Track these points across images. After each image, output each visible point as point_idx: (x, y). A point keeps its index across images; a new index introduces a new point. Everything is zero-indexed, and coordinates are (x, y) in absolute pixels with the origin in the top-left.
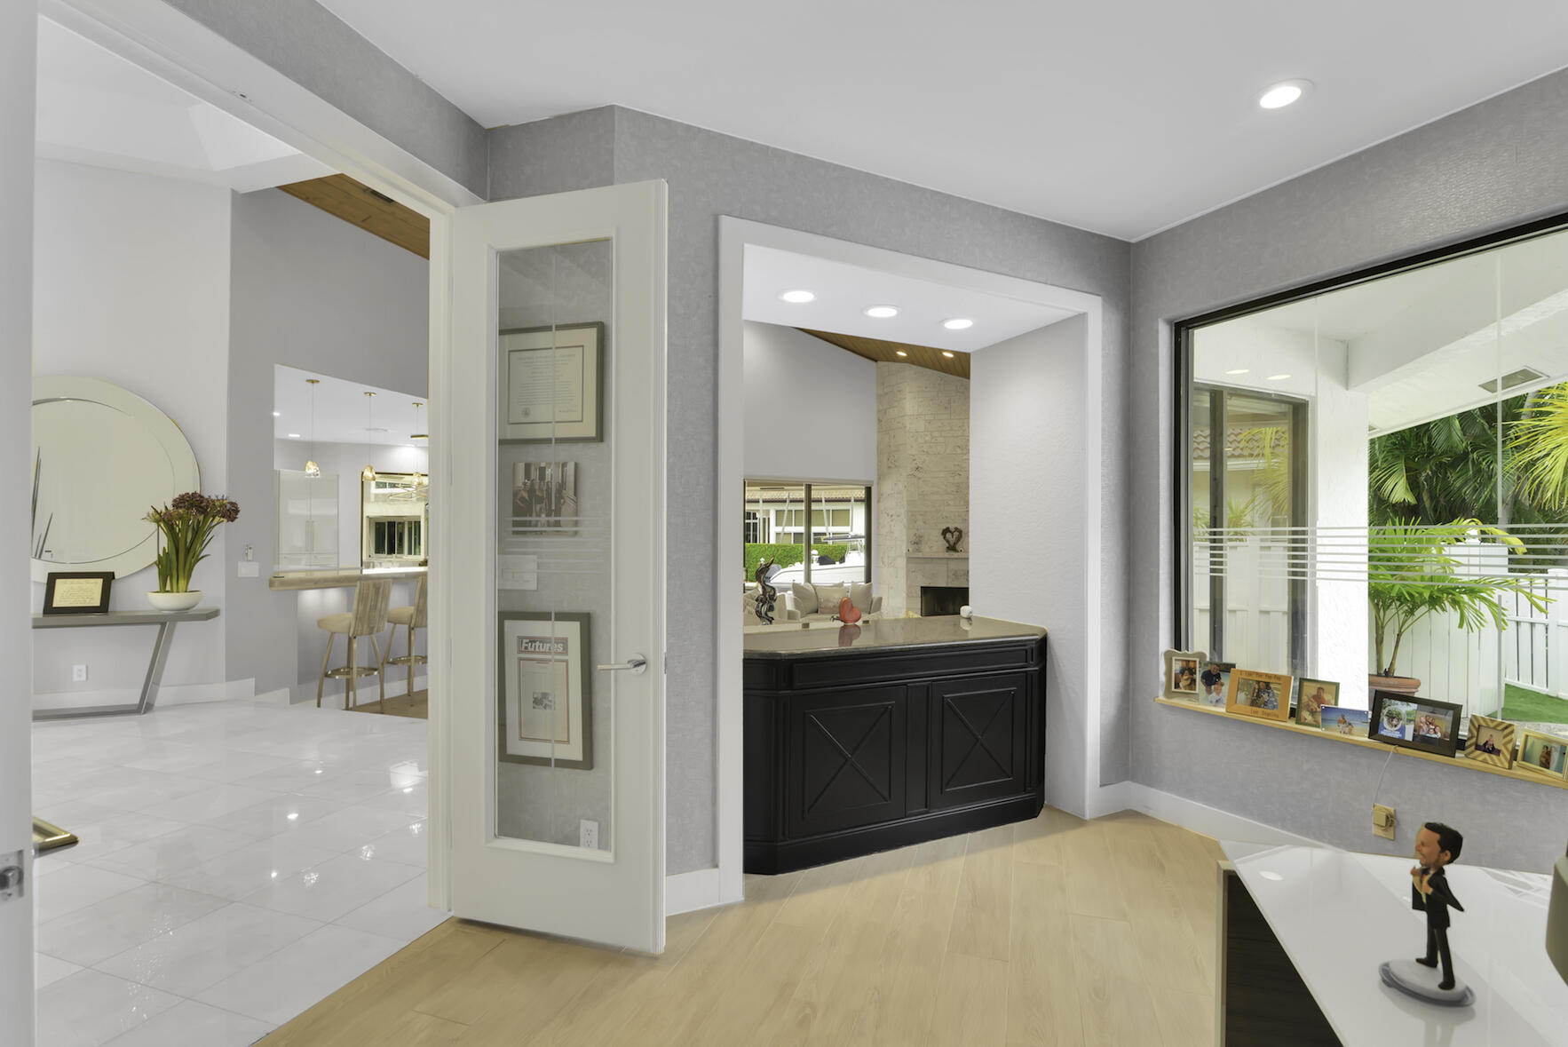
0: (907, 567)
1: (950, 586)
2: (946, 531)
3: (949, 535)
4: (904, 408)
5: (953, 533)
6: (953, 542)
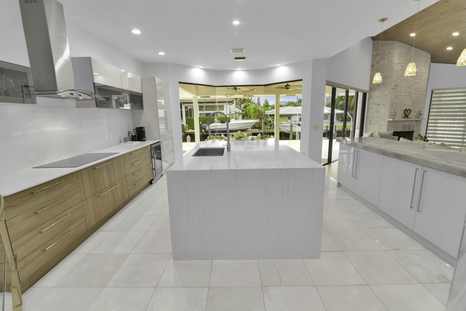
0: (388, 124)
1: (402, 131)
2: (406, 110)
3: (406, 112)
4: (392, 61)
5: (407, 111)
6: (407, 114)
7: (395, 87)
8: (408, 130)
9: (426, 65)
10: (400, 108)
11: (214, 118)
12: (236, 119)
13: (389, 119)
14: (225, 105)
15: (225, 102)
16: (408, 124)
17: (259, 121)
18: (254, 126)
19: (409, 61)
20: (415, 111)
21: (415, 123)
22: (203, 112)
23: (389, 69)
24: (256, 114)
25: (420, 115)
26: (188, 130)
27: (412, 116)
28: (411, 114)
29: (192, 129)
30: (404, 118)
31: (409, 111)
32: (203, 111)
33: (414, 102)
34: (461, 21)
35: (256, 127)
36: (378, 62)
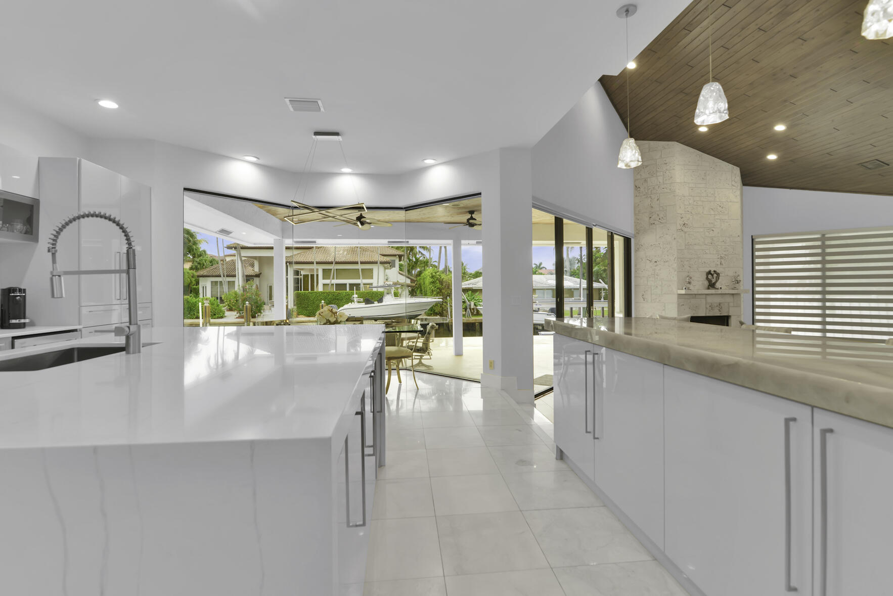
0: (678, 301)
1: (708, 315)
2: (709, 273)
3: (710, 277)
4: (672, 177)
5: (712, 275)
6: (713, 282)
7: (684, 228)
8: (718, 314)
9: (734, 188)
10: (698, 269)
11: (352, 293)
12: (396, 295)
13: (678, 291)
14: (375, 268)
15: (376, 263)
16: (717, 300)
17: (441, 300)
18: (431, 309)
19: (703, 179)
20: (727, 276)
21: (729, 299)
22: (331, 281)
23: (667, 192)
24: (435, 287)
25: (738, 283)
26: (297, 317)
27: (723, 284)
28: (719, 281)
29: (305, 315)
30: (708, 289)
31: (715, 275)
32: (329, 279)
33: (721, 258)
34: (785, 101)
35: (436, 311)
36: (646, 181)
